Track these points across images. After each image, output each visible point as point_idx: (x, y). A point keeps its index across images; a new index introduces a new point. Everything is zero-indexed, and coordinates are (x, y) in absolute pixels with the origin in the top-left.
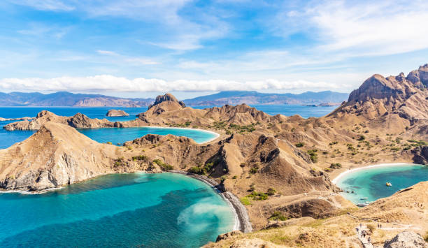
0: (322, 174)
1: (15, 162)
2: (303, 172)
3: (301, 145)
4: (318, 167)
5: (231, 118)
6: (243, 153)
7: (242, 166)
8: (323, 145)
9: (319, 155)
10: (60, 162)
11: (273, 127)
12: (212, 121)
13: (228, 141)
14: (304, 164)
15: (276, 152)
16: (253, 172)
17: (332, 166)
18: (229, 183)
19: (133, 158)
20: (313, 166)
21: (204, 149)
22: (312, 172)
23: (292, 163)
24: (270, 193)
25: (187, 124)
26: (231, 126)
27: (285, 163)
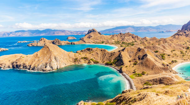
0: (168, 65)
1: (37, 60)
2: (159, 64)
3: (157, 52)
4: (166, 62)
5: (123, 39)
6: (130, 56)
7: (130, 61)
8: (168, 51)
9: (166, 56)
10: (53, 60)
11: (143, 43)
12: (113, 41)
13: (123, 50)
14: (159, 61)
15: (146, 55)
16: (135, 64)
17: (173, 62)
18: (124, 69)
19: (82, 58)
20: (163, 62)
21: (112, 54)
22: (163, 64)
23: (153, 60)
24: (143, 73)
25: (103, 42)
26: (123, 43)
27: (150, 60)
